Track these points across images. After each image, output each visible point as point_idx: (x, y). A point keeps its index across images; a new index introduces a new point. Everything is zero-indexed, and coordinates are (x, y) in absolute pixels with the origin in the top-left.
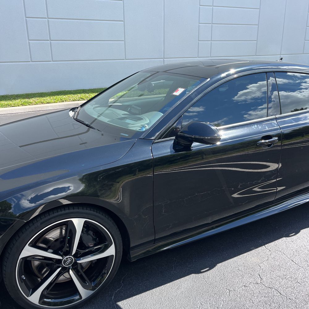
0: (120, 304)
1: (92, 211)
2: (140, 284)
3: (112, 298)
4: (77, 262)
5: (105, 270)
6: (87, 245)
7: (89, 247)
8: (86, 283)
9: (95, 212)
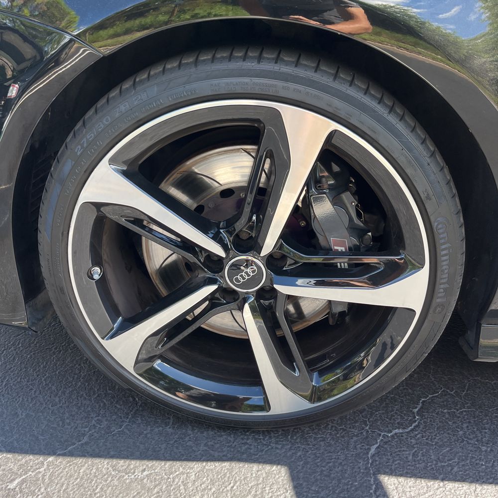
0: (390, 482)
1: (373, 96)
2: (484, 448)
3: (369, 449)
4: (275, 286)
5: (366, 356)
6: (322, 241)
7: (328, 251)
8: (294, 371)
9: (386, 105)
